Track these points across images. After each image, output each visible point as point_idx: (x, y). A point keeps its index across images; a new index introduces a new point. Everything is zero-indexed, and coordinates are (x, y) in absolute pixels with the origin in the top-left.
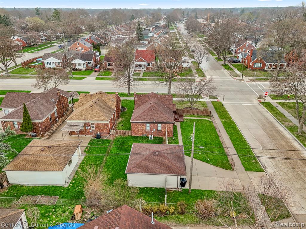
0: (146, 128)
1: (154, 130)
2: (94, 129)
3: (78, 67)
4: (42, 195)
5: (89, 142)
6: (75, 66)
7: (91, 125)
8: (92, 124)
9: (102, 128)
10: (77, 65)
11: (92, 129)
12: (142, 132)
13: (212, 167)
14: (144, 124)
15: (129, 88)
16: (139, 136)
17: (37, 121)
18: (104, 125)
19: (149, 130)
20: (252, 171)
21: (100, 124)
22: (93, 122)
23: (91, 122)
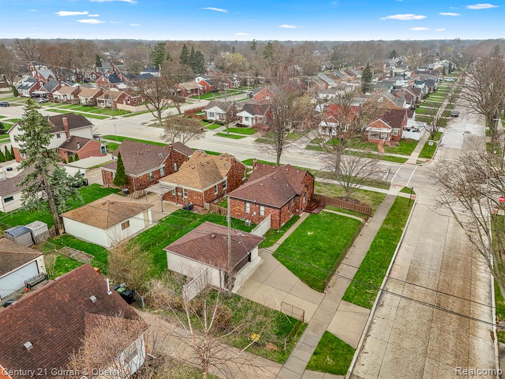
0: (245, 209)
1: (255, 213)
2: (187, 197)
3: (244, 122)
4: (82, 251)
5: (174, 211)
6: (241, 122)
7: (184, 192)
8: (185, 190)
9: (195, 198)
10: (244, 119)
11: (185, 197)
12: (239, 214)
13: (294, 279)
14: (243, 203)
15: (279, 156)
16: (236, 218)
17: (132, 175)
18: (198, 194)
19: (249, 213)
20: (351, 302)
21: (193, 192)
22: (187, 188)
23: (184, 187)
